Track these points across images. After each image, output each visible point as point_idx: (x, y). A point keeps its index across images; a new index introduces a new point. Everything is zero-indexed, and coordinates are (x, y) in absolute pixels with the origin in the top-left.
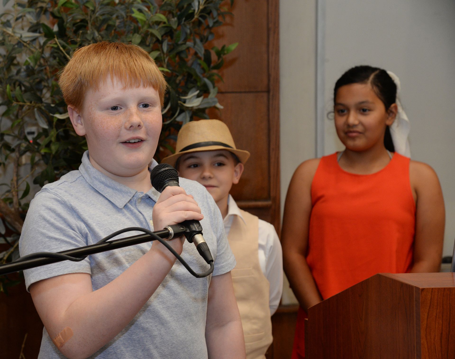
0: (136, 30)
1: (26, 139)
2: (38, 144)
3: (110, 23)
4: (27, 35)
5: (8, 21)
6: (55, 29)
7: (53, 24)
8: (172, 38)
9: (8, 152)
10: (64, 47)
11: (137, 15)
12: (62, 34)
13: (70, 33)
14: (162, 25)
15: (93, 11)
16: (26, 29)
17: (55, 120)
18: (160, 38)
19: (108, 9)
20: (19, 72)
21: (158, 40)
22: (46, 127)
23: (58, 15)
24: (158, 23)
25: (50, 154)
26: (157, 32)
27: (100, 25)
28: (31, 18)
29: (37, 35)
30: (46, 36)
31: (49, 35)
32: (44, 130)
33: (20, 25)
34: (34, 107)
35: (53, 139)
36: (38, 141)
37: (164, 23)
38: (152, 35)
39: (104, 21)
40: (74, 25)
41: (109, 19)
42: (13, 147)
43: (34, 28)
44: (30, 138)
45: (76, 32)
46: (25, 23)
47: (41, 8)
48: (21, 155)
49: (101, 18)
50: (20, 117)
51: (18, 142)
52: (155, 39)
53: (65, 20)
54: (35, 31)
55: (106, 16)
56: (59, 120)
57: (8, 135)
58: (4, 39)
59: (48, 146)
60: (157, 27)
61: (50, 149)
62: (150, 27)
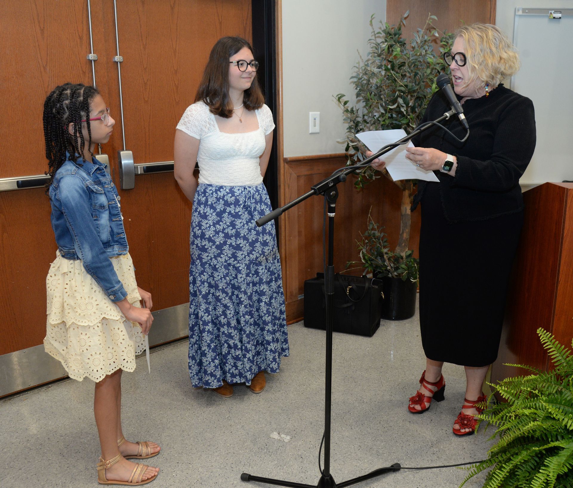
0: (428, 67)
1: (374, 118)
2: (379, 120)
3: (416, 64)
4: (376, 70)
5: (368, 64)
6: (389, 67)
7: (388, 65)
8: (444, 71)
9: (365, 124)
10: (395, 75)
11: (429, 60)
12: (393, 68)
13: (396, 69)
14: (440, 65)
15: (409, 58)
16: (376, 68)
17: (388, 109)
18: (440, 71)
19: (416, 57)
20: (371, 87)
21: (438, 71)
22: (383, 112)
23: (392, 60)
24: (438, 64)
25: (385, 125)
26: (438, 68)
27: (411, 65)
28: (378, 62)
29: (380, 70)
30: (385, 70)
31: (387, 70)
32: (382, 113)
33: (373, 66)
34: (378, 103)
35: (387, 118)
36: (379, 119)
37: (442, 64)
38: (436, 69)
39: (413, 62)
40: (399, 65)
41: (416, 62)
42: (368, 121)
43: (379, 67)
44: (375, 118)
45: (399, 68)
46: (375, 65)
47: (383, 58)
48: (371, 125)
49: (412, 61)
50: (372, 107)
51: (371, 119)
52: (437, 71)
53: (395, 63)
54: (379, 68)
55: (414, 60)
56: (390, 109)
57: (367, 115)
58: (366, 72)
59: (384, 121)
60: (437, 65)
61: (386, 123)
62: (435, 65)
